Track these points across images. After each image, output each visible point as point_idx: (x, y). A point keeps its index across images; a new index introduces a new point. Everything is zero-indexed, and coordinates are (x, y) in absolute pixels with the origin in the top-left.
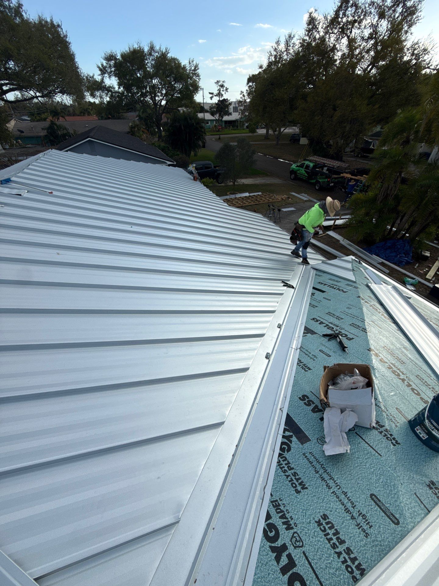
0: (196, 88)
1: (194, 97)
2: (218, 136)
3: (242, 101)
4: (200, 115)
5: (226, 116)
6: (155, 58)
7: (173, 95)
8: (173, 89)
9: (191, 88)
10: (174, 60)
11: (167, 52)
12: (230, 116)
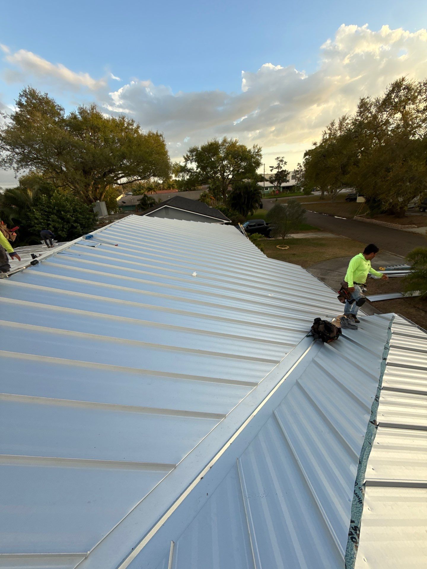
0: (258, 164)
1: (255, 171)
2: (275, 199)
3: (299, 171)
4: (261, 184)
5: (284, 183)
6: (227, 147)
7: (238, 171)
8: (239, 166)
9: (253, 164)
10: (242, 147)
11: (236, 142)
12: (287, 183)
